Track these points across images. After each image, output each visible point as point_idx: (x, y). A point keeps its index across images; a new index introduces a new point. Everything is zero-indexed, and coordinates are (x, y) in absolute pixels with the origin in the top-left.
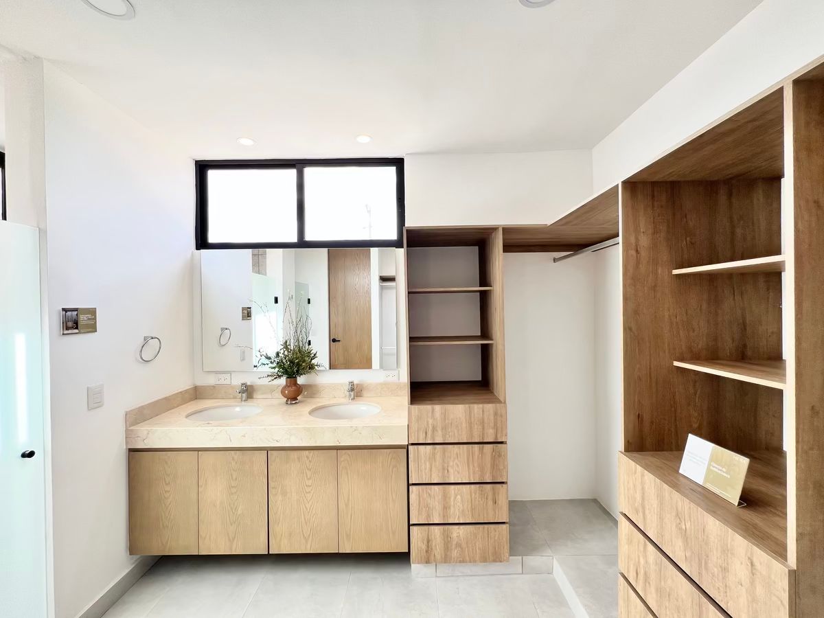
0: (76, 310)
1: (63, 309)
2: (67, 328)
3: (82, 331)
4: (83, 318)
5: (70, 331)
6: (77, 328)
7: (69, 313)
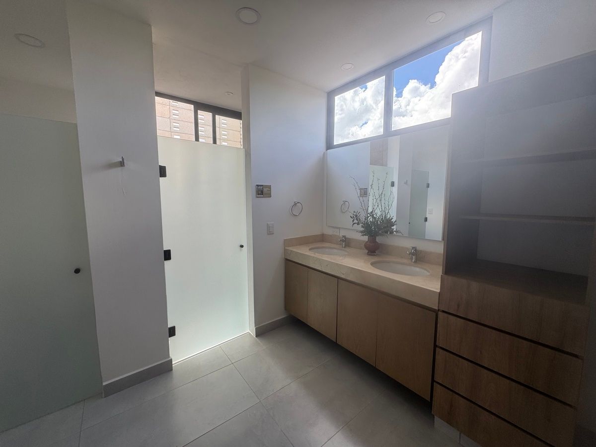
0: (262, 186)
1: (257, 185)
2: (258, 195)
3: (265, 196)
4: (265, 190)
5: (259, 196)
6: (262, 195)
7: (259, 187)
